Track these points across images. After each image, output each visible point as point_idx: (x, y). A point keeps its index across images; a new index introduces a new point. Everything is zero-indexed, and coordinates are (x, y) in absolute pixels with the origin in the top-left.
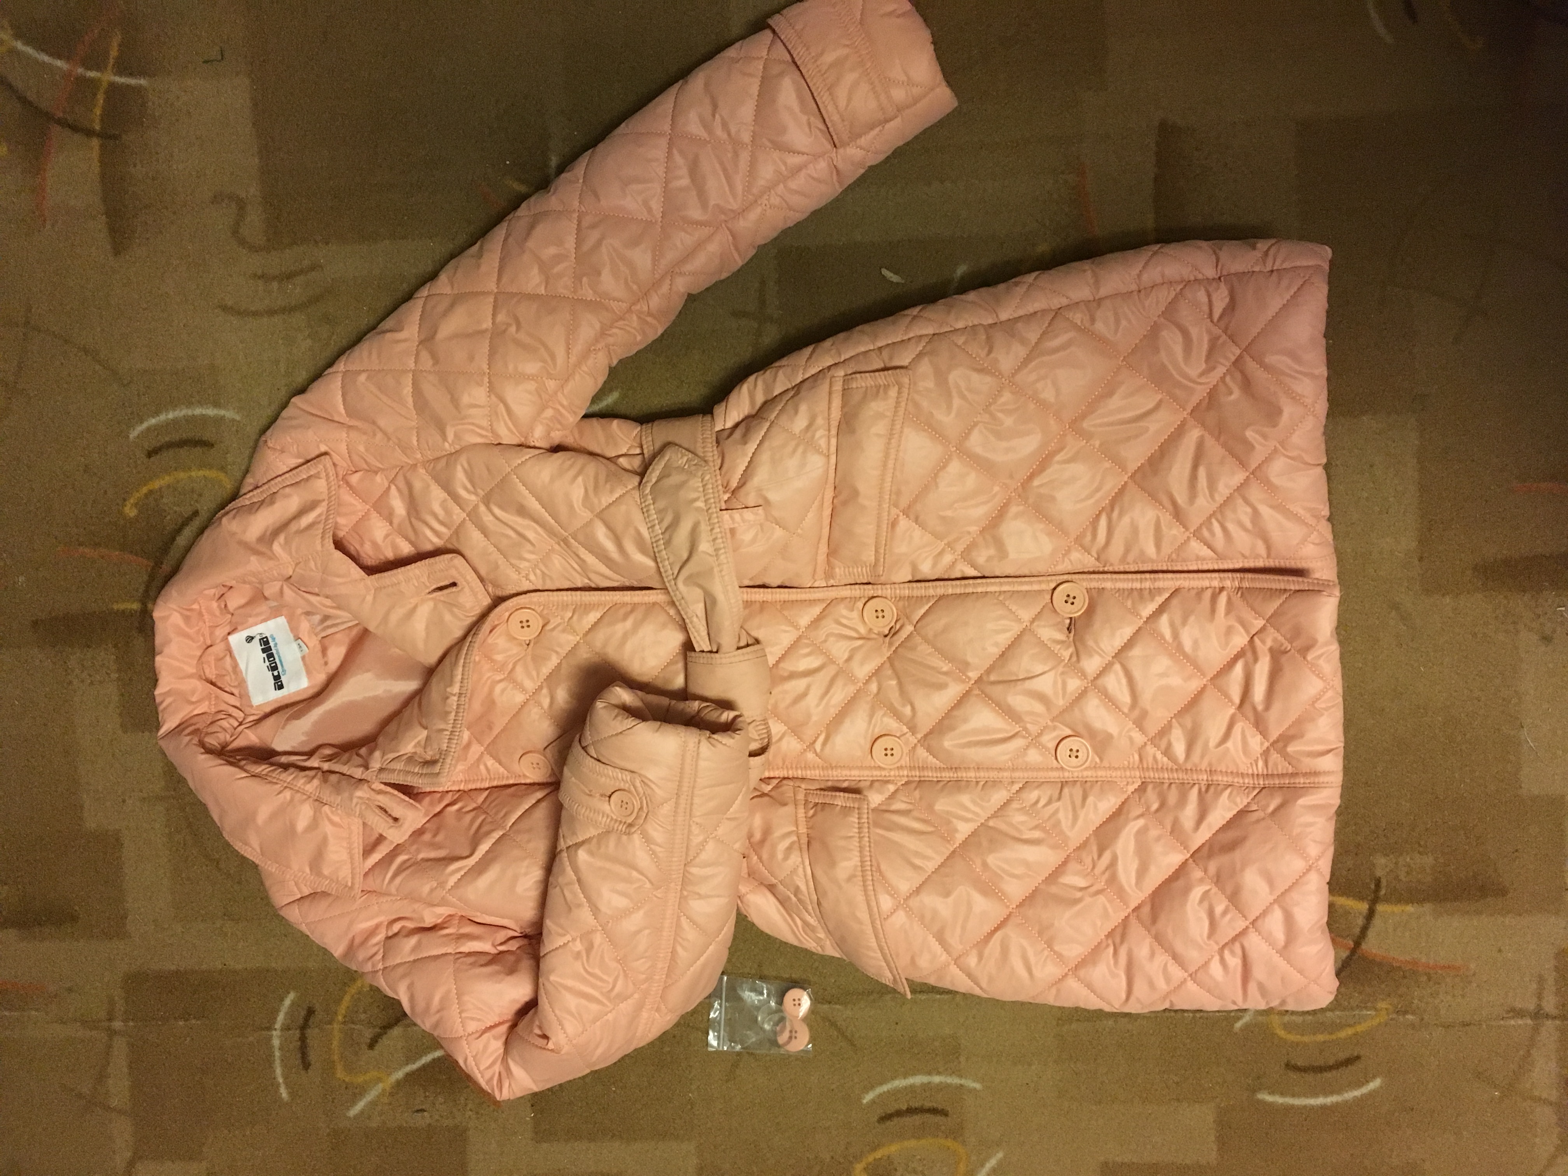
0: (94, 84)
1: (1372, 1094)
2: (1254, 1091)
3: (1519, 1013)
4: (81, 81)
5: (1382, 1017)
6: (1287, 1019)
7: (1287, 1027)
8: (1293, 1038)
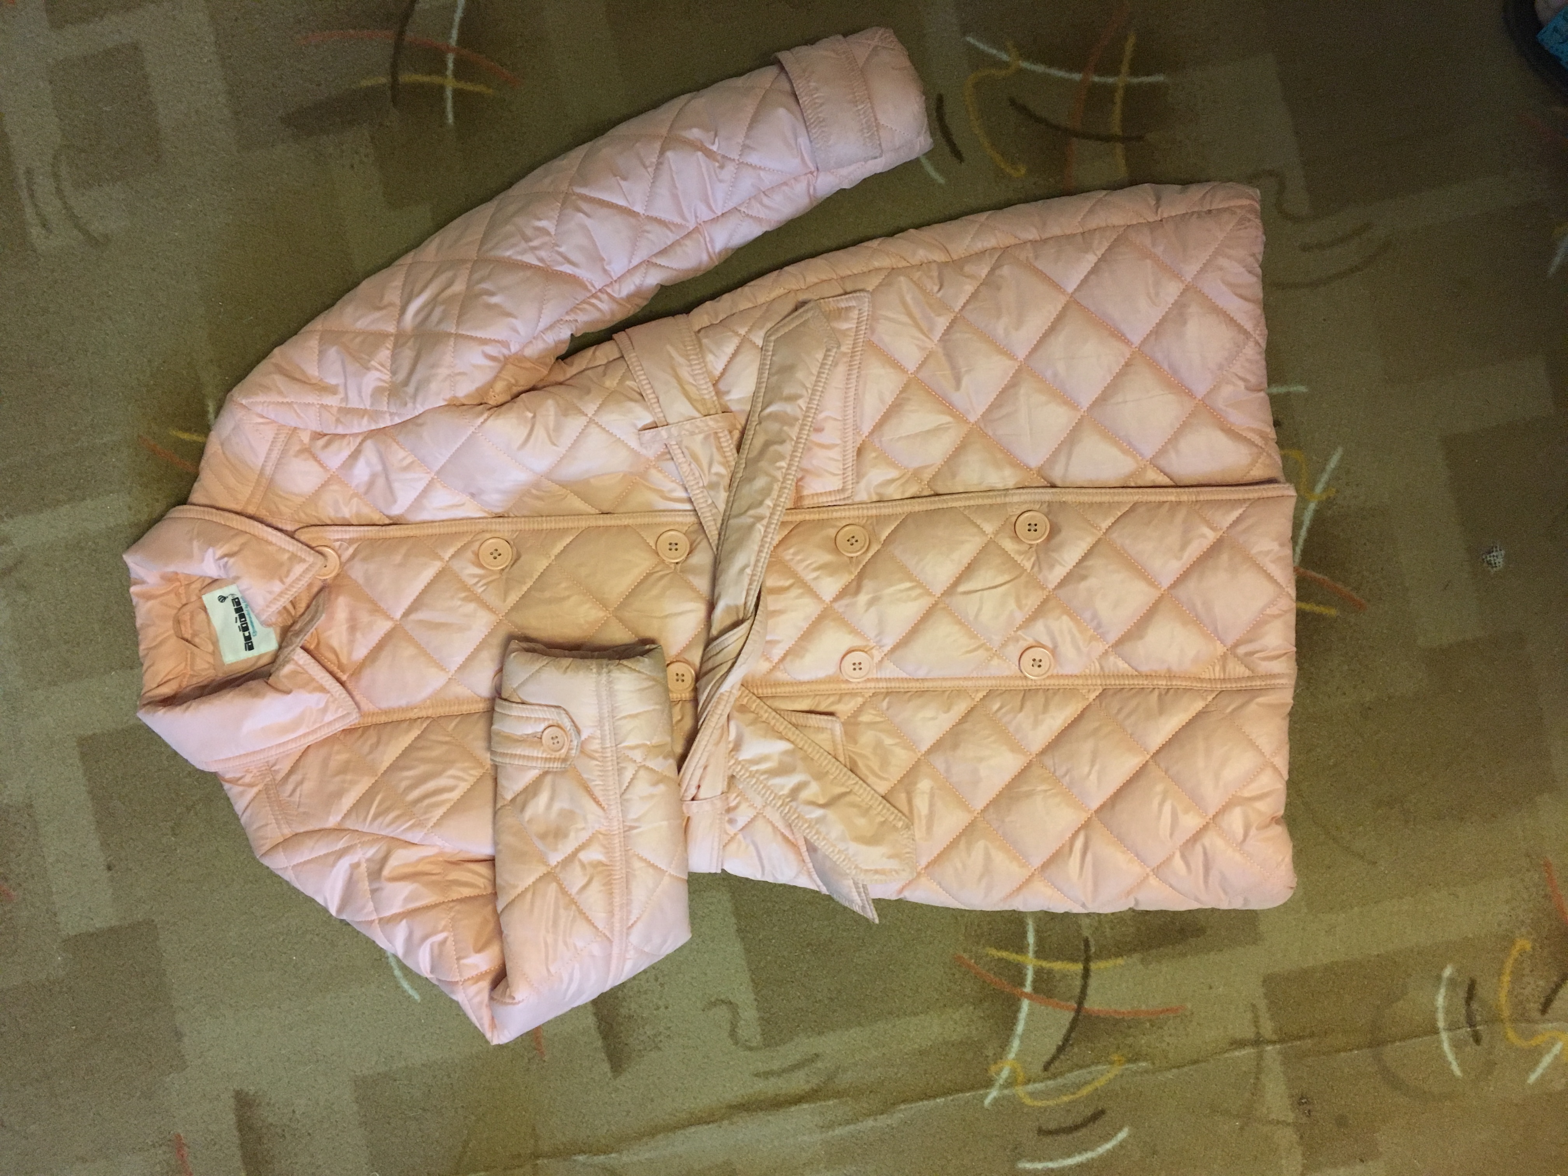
1: (1122, 1145)
2: (1014, 1161)
3: (1240, 1044)
5: (1116, 1070)
6: (1030, 1087)
7: (1032, 1095)
8: (1039, 1103)
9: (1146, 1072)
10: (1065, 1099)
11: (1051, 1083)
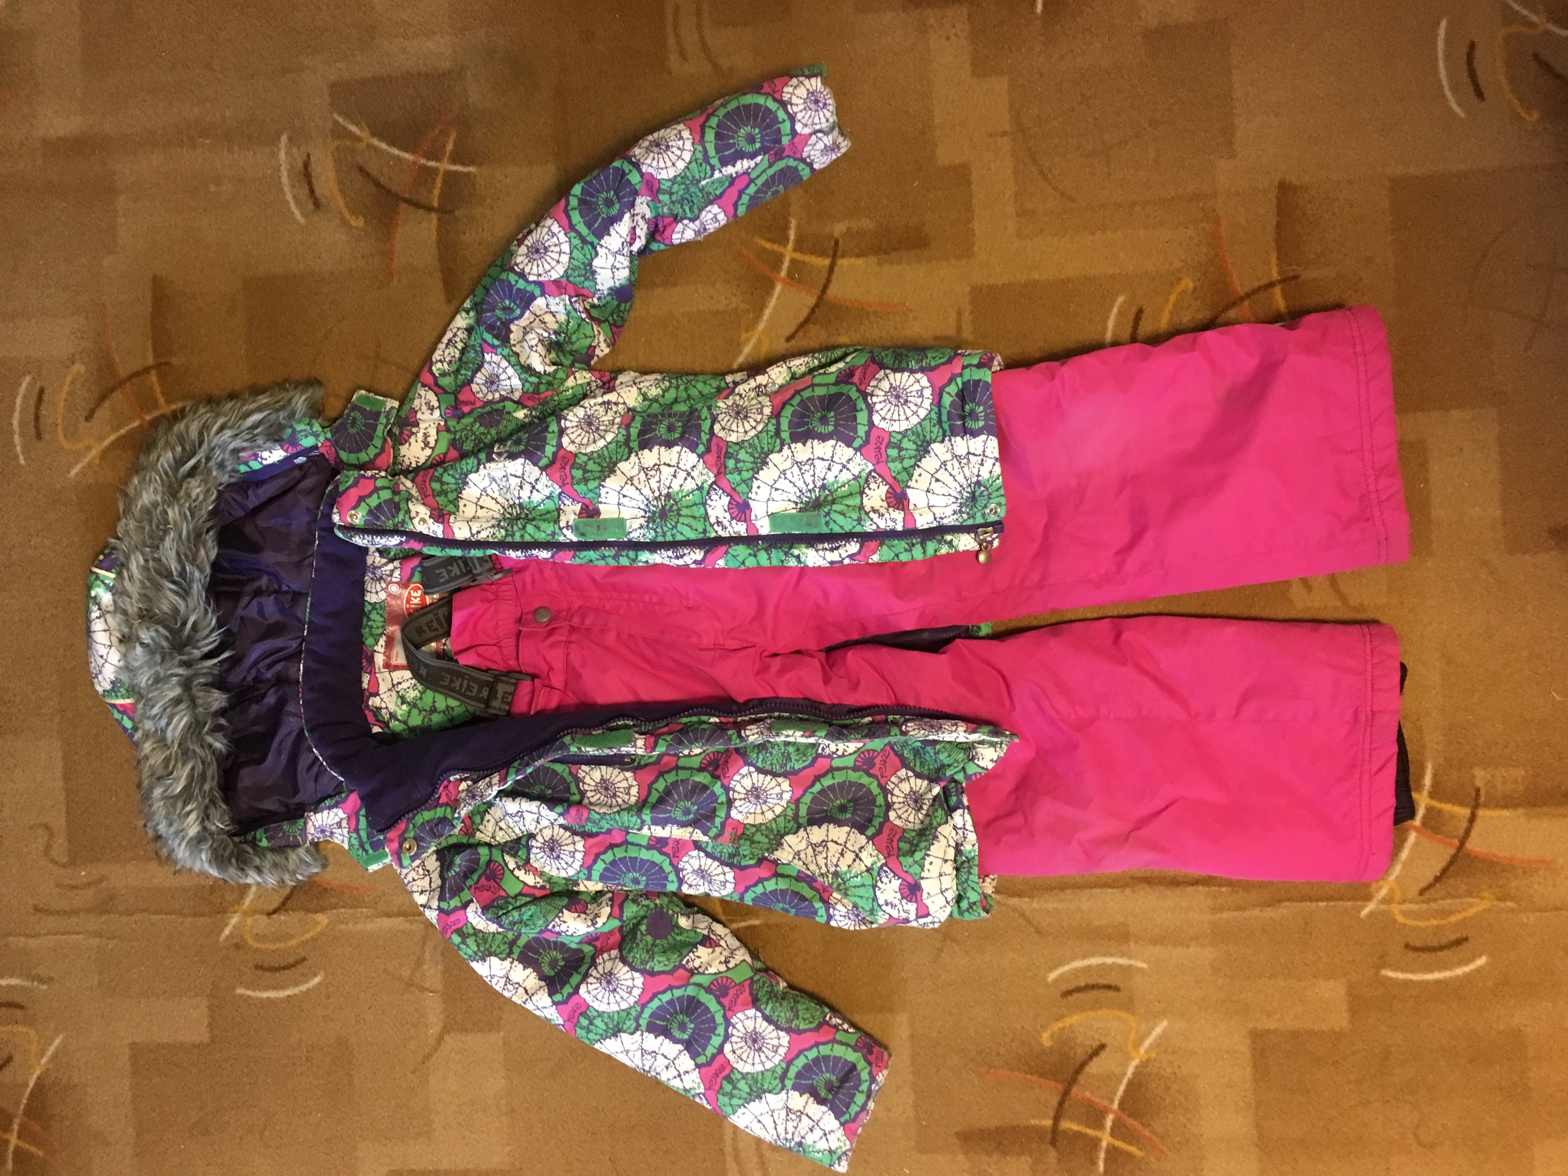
0: (434, 171)
1: (1478, 970)
2: (1379, 968)
4: (424, 168)
5: (1486, 904)
6: (1405, 907)
7: (1405, 914)
8: (1411, 923)
9: (1512, 910)
10: (1434, 922)
11: (1424, 906)
